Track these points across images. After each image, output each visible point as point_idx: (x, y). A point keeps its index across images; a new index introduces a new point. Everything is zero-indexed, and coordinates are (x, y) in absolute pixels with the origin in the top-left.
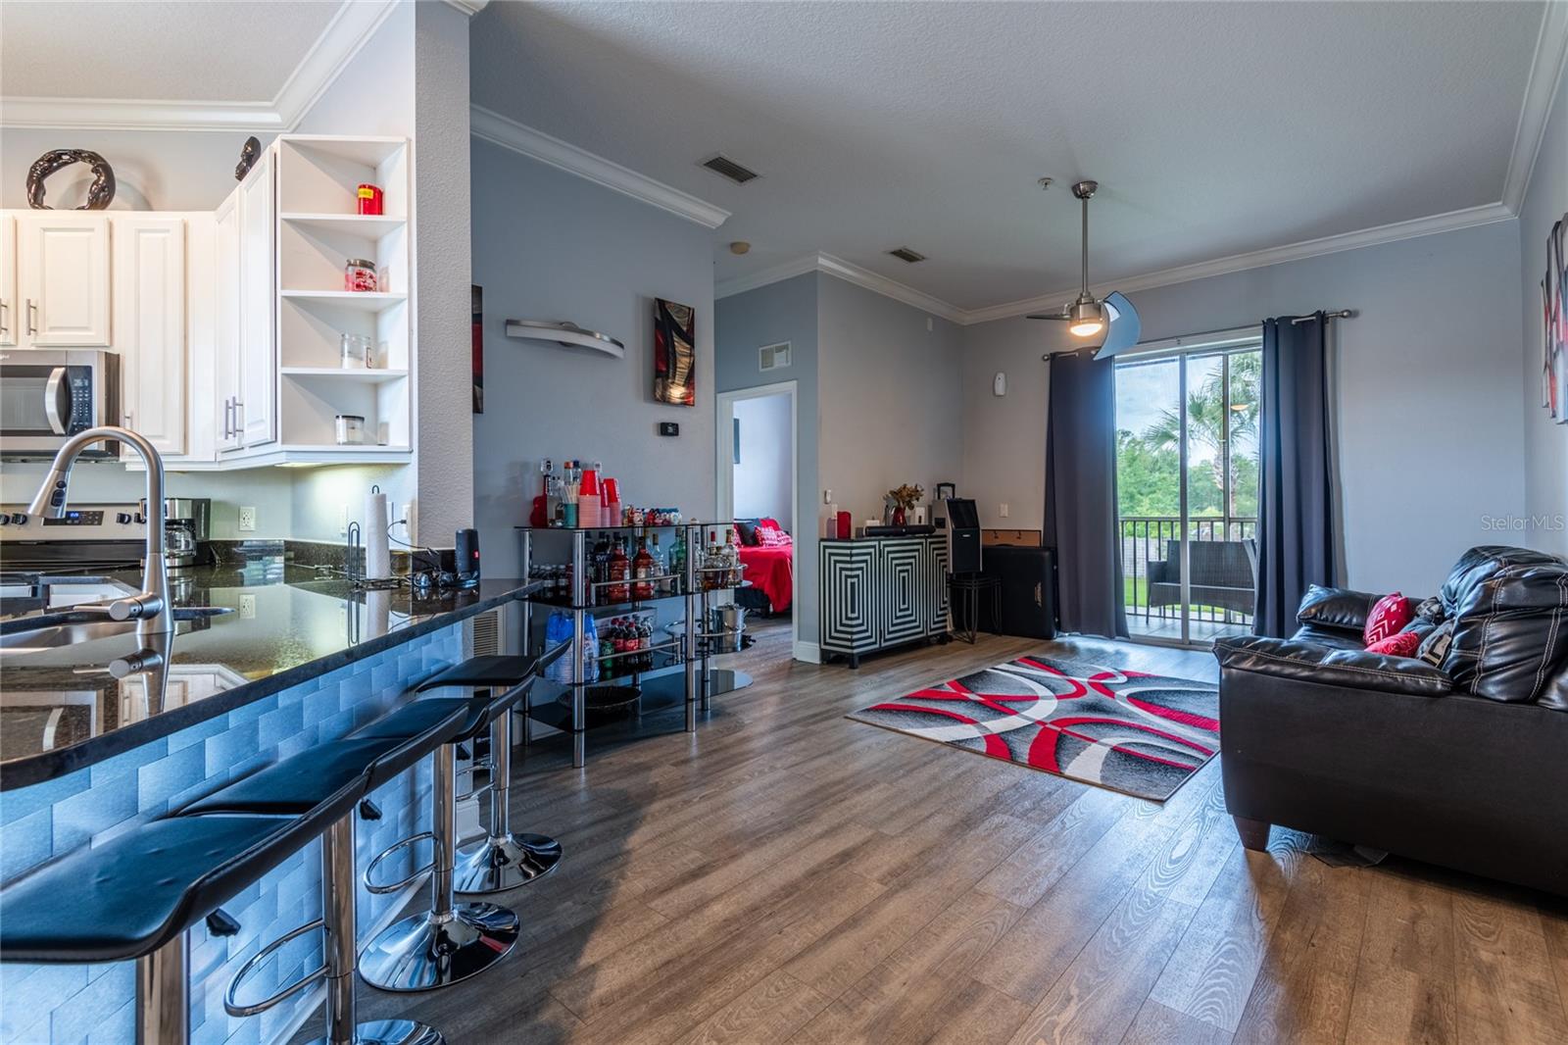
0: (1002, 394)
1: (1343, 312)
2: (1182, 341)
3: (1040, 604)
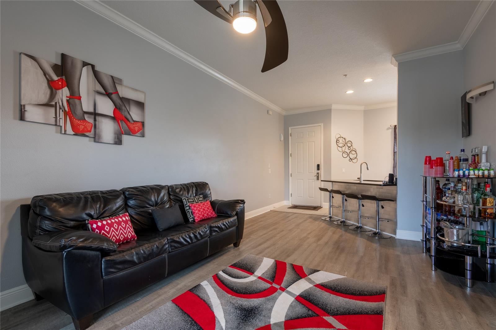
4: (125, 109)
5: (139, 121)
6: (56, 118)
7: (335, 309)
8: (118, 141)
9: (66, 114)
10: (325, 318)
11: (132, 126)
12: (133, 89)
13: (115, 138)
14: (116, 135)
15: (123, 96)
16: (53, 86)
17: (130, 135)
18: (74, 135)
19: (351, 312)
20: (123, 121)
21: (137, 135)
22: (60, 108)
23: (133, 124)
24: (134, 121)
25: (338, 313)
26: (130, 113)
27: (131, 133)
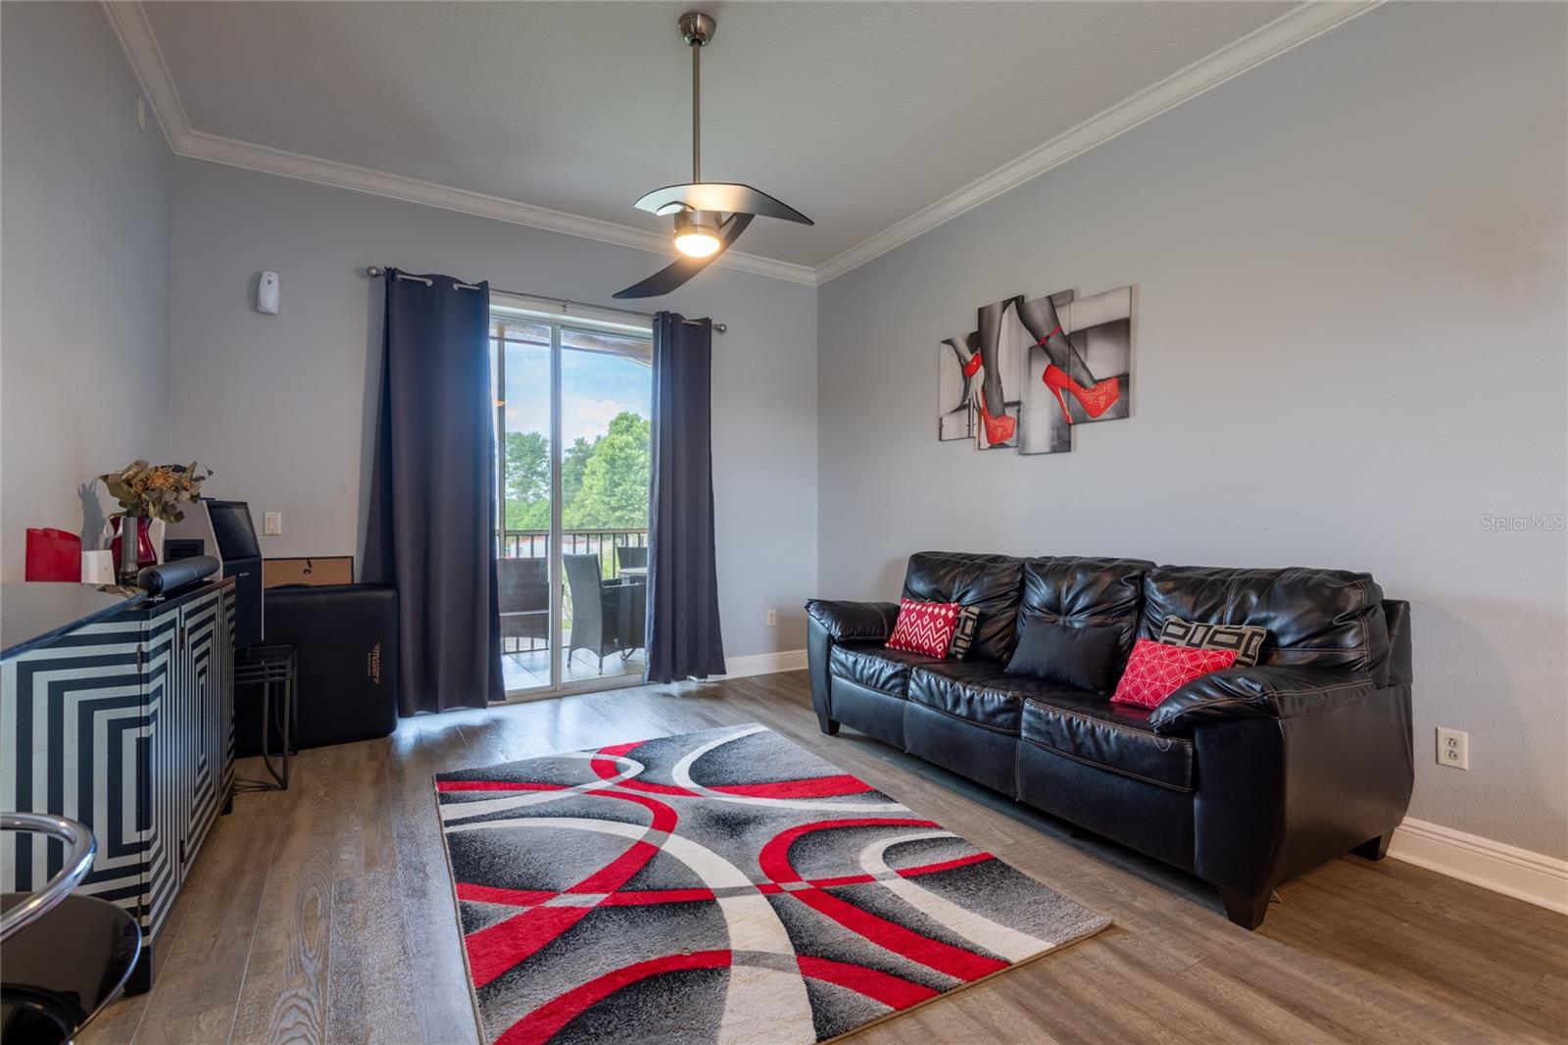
0: (275, 311)
1: (721, 325)
2: (568, 310)
3: (377, 681)
4: (1077, 360)
5: (1109, 375)
6: (969, 425)
7: (602, 927)
8: (1062, 443)
9: (981, 412)
10: (602, 897)
11: (1090, 398)
12: (1094, 296)
13: (1053, 439)
14: (1056, 431)
15: (1073, 330)
16: (967, 372)
17: (1086, 421)
18: (990, 448)
19: (563, 945)
20: (1071, 394)
21: (1104, 416)
22: (974, 407)
23: (1094, 390)
24: (1096, 382)
25: (588, 922)
26: (1089, 365)
27: (1089, 418)
